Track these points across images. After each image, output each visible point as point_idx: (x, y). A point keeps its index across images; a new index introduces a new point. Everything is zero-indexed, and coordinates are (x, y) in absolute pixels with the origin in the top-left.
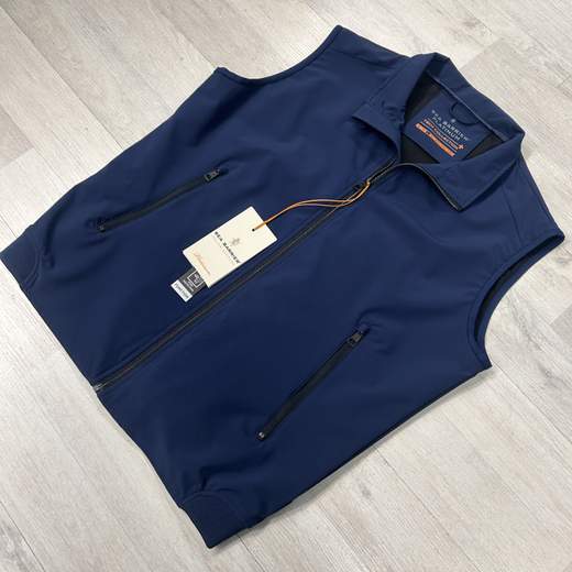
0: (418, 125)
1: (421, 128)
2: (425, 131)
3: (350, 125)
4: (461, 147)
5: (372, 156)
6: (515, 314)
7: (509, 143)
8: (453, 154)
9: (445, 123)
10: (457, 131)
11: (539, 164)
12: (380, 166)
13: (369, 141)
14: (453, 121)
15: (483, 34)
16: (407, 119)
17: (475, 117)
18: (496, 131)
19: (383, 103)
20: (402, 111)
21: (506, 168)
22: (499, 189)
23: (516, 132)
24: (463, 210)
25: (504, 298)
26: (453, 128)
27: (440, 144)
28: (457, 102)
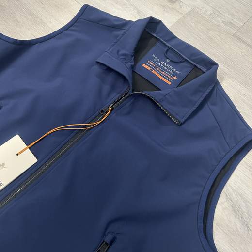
0: (144, 65)
1: (146, 67)
2: (149, 69)
3: (96, 68)
4: (175, 78)
5: (113, 88)
6: (233, 207)
7: (208, 73)
8: (170, 83)
9: (162, 62)
10: (171, 67)
11: (230, 85)
12: (119, 95)
13: (110, 78)
14: (168, 61)
15: (181, 7)
16: (136, 61)
17: (182, 57)
18: (198, 66)
19: (118, 52)
20: (132, 56)
21: (208, 91)
22: (206, 106)
23: (211, 65)
24: (181, 124)
25: (222, 193)
26: (168, 66)
27: (161, 77)
28: (169, 48)
